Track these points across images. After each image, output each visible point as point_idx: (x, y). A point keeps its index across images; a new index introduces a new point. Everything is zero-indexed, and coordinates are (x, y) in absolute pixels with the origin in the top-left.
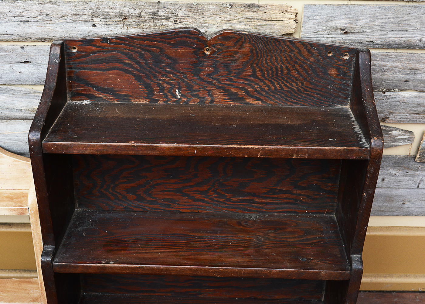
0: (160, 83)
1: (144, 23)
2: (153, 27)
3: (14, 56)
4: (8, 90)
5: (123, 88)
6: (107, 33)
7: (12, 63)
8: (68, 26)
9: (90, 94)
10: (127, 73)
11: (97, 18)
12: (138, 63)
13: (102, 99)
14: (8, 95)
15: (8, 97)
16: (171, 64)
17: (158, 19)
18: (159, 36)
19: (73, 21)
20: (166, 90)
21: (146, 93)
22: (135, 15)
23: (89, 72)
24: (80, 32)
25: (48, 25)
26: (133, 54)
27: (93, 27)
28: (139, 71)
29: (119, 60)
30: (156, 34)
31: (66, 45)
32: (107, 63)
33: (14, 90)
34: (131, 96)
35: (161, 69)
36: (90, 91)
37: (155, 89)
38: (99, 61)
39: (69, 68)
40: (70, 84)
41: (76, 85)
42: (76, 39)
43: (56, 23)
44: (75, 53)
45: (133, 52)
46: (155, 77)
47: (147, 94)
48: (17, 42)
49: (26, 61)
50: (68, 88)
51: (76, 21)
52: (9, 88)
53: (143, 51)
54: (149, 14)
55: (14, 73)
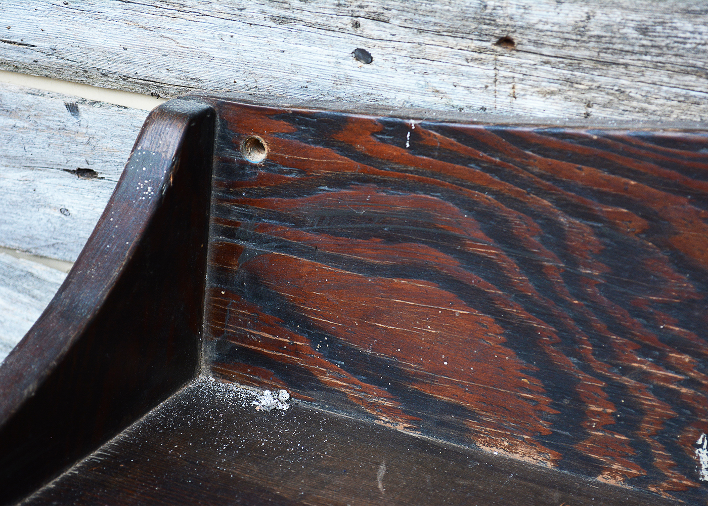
0: (623, 387)
1: (597, 78)
2: (635, 104)
3: (41, 139)
4: (18, 273)
5: (443, 371)
6: (418, 100)
7: (32, 168)
8: (253, 39)
9: (294, 367)
10: (472, 304)
11: (377, 18)
12: (533, 267)
13: (345, 402)
14: (15, 294)
15: (14, 302)
16: (694, 301)
17: (669, 66)
18: (655, 151)
19: (273, 19)
20: (647, 428)
21: (546, 420)
22: (556, 28)
23: (303, 265)
24: (299, 78)
25: (167, 23)
26: (514, 217)
27: (359, 63)
28: (531, 306)
29: (445, 237)
30: (642, 138)
31: (224, 125)
32: (390, 238)
33: (38, 279)
34: (473, 415)
35: (638, 316)
36: (296, 351)
37: (593, 408)
38: (353, 222)
39: (225, 233)
40: (220, 302)
41: (244, 315)
42: (269, 104)
43: (201, 19)
44: (255, 166)
45: (517, 209)
46: (605, 350)
47: (554, 424)
48: (55, 79)
49: (85, 166)
50: (208, 320)
51: (281, 20)
52: (20, 267)
53: (566, 212)
54: (624, 37)
55: (42, 210)
